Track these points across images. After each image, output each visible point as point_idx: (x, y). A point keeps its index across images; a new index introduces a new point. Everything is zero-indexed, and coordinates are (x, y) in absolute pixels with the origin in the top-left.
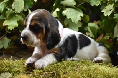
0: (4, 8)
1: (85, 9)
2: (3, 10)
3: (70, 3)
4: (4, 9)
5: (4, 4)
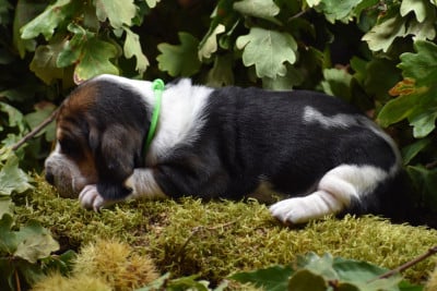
0: (55, 26)
1: (312, 26)
2: (53, 31)
3: (263, 7)
4: (55, 29)
5: (58, 11)
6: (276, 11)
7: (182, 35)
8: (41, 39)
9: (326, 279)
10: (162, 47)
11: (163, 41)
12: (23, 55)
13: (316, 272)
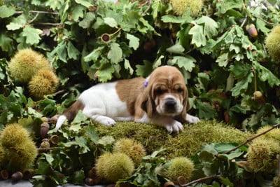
6: (183, 50)
7: (144, 61)
8: (91, 63)
9: (214, 154)
10: (137, 66)
11: (138, 64)
12: (85, 72)
13: (209, 151)
